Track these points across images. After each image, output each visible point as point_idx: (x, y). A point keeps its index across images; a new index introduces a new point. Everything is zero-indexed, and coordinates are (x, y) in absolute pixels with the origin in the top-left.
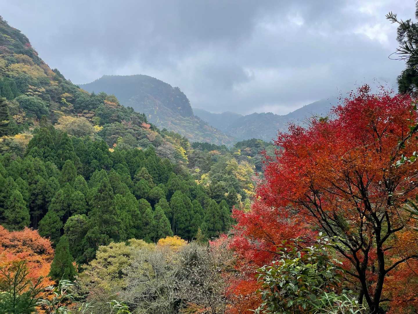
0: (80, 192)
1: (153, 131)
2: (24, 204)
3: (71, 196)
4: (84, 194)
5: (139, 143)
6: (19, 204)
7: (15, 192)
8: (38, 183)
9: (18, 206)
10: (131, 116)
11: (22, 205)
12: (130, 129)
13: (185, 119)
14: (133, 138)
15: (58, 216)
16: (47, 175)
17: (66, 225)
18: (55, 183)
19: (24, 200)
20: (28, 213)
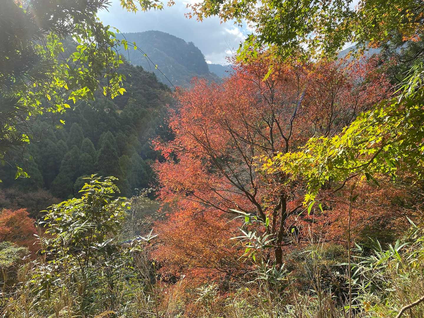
0: (87, 154)
1: (163, 91)
2: (36, 167)
3: (79, 158)
4: (91, 155)
5: (151, 103)
6: (31, 166)
7: (26, 155)
8: (48, 146)
9: (30, 168)
10: (140, 76)
11: (34, 167)
12: (141, 89)
13: (200, 76)
14: (143, 99)
15: (68, 176)
16: (56, 138)
17: (75, 185)
18: (63, 146)
19: (35, 162)
20: (41, 175)
